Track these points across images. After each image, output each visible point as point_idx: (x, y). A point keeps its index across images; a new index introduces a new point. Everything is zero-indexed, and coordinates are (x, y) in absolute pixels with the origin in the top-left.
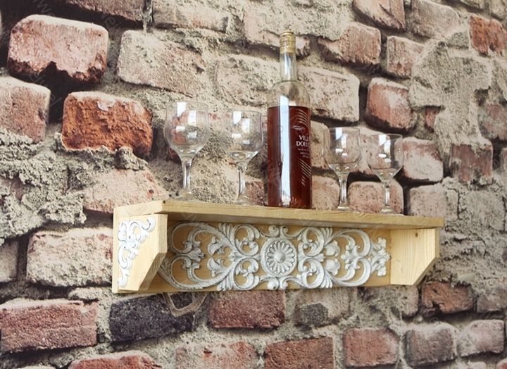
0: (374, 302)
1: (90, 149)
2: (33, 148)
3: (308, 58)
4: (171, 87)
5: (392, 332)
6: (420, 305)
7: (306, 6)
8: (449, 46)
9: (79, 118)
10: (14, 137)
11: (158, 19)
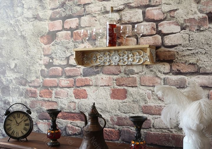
2: (69, 42)
3: (125, 9)
4: (91, 26)
5: (159, 77)
6: (171, 70)
9: (76, 35)
11: (87, 13)
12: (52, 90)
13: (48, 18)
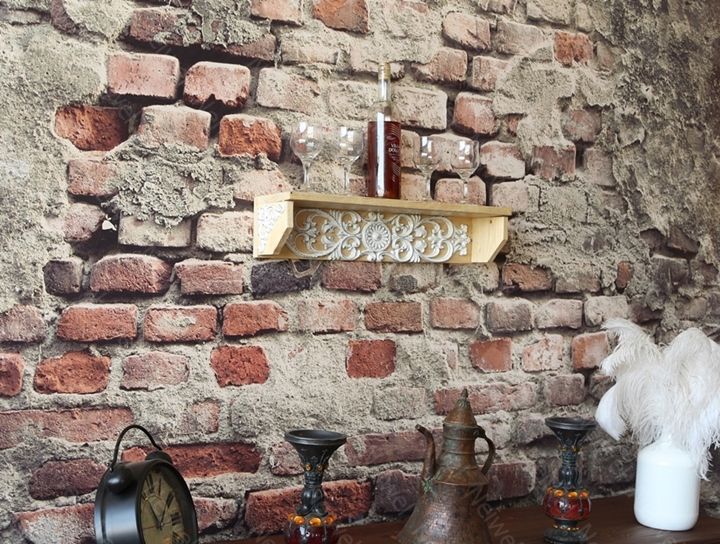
0: (458, 277)
1: (238, 155)
2: (200, 155)
3: (403, 79)
4: (295, 108)
5: (474, 303)
6: (501, 283)
7: (402, 38)
8: (533, 60)
9: (230, 133)
10: (188, 148)
11: (285, 58)
12: (109, 356)
13: (113, 32)
